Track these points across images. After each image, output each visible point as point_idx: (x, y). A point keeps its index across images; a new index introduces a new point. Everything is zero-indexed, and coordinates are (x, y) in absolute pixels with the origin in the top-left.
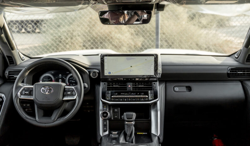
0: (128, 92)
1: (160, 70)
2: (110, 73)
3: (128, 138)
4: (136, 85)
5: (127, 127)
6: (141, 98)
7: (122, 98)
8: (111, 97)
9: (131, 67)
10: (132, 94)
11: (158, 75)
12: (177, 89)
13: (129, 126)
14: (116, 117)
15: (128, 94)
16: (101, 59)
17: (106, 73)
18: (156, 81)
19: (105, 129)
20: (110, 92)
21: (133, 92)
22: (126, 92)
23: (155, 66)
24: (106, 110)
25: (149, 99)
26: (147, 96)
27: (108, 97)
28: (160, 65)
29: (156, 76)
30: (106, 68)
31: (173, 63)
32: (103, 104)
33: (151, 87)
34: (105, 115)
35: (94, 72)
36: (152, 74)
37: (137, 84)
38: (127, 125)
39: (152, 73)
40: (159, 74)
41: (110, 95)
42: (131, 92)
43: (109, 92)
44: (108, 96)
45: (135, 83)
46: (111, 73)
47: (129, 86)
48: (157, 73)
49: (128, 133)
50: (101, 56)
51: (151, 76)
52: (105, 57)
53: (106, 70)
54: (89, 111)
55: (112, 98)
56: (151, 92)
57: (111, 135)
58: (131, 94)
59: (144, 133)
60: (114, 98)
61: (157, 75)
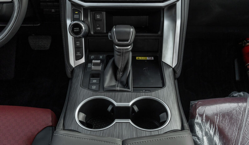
3: (119, 75)
5: (117, 55)
13: (122, 54)
14: (99, 28)
19: (79, 54)
24: (78, 19)
34: (76, 29)
38: (118, 52)
49: (120, 66)
54: (53, 11)
57: (89, 65)
59: (148, 58)
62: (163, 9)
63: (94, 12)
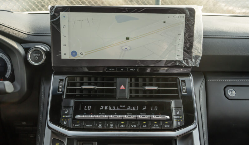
0: (117, 105)
1: (198, 49)
2: (74, 53)
4: (137, 85)
6: (153, 121)
7: (102, 121)
8: (74, 118)
9: (128, 39)
10: (129, 108)
11: (193, 60)
12: (232, 93)
15: (118, 109)
16: (51, 19)
17: (66, 54)
18: (187, 75)
20: (72, 102)
21: (132, 105)
22: (112, 104)
23: (186, 39)
25: (171, 124)
26: (168, 117)
27: (67, 118)
28: (199, 36)
29: (187, 62)
30: (64, 40)
31: (223, 32)
32: (52, 136)
33: (176, 91)
35: (38, 51)
36: (177, 59)
37: (140, 81)
39: (178, 55)
40: (196, 57)
41: (71, 110)
42: (127, 104)
43: (69, 103)
44: (67, 114)
45: (137, 80)
46: (79, 53)
47: (122, 87)
48: (191, 55)
50: (51, 10)
51: (176, 61)
52: (62, 14)
53: (65, 45)
54: (31, 136)
55: (78, 120)
56: (176, 104)
58: (126, 108)
60: (81, 120)
61: (189, 61)
62: (176, 140)
63: (82, 142)
